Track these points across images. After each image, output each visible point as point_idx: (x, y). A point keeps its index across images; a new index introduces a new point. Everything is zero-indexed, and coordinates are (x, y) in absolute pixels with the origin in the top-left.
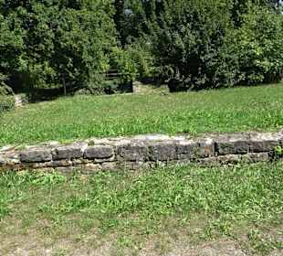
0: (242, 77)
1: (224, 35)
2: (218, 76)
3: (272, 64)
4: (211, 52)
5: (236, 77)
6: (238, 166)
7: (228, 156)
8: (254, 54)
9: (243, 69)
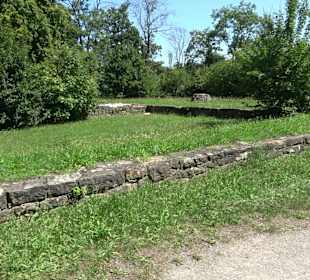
0: (47, 114)
1: (23, 69)
2: (20, 114)
3: (77, 101)
4: (9, 87)
5: (41, 115)
6: (36, 214)
7: (24, 206)
8: (58, 90)
9: (47, 106)
